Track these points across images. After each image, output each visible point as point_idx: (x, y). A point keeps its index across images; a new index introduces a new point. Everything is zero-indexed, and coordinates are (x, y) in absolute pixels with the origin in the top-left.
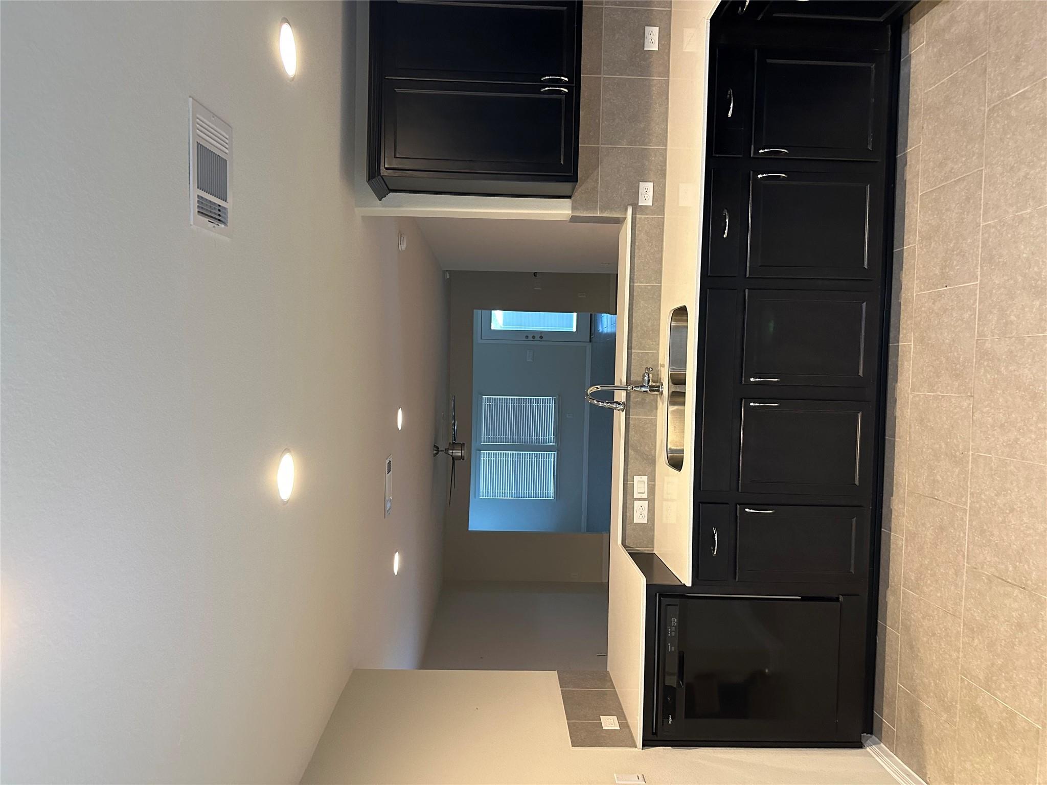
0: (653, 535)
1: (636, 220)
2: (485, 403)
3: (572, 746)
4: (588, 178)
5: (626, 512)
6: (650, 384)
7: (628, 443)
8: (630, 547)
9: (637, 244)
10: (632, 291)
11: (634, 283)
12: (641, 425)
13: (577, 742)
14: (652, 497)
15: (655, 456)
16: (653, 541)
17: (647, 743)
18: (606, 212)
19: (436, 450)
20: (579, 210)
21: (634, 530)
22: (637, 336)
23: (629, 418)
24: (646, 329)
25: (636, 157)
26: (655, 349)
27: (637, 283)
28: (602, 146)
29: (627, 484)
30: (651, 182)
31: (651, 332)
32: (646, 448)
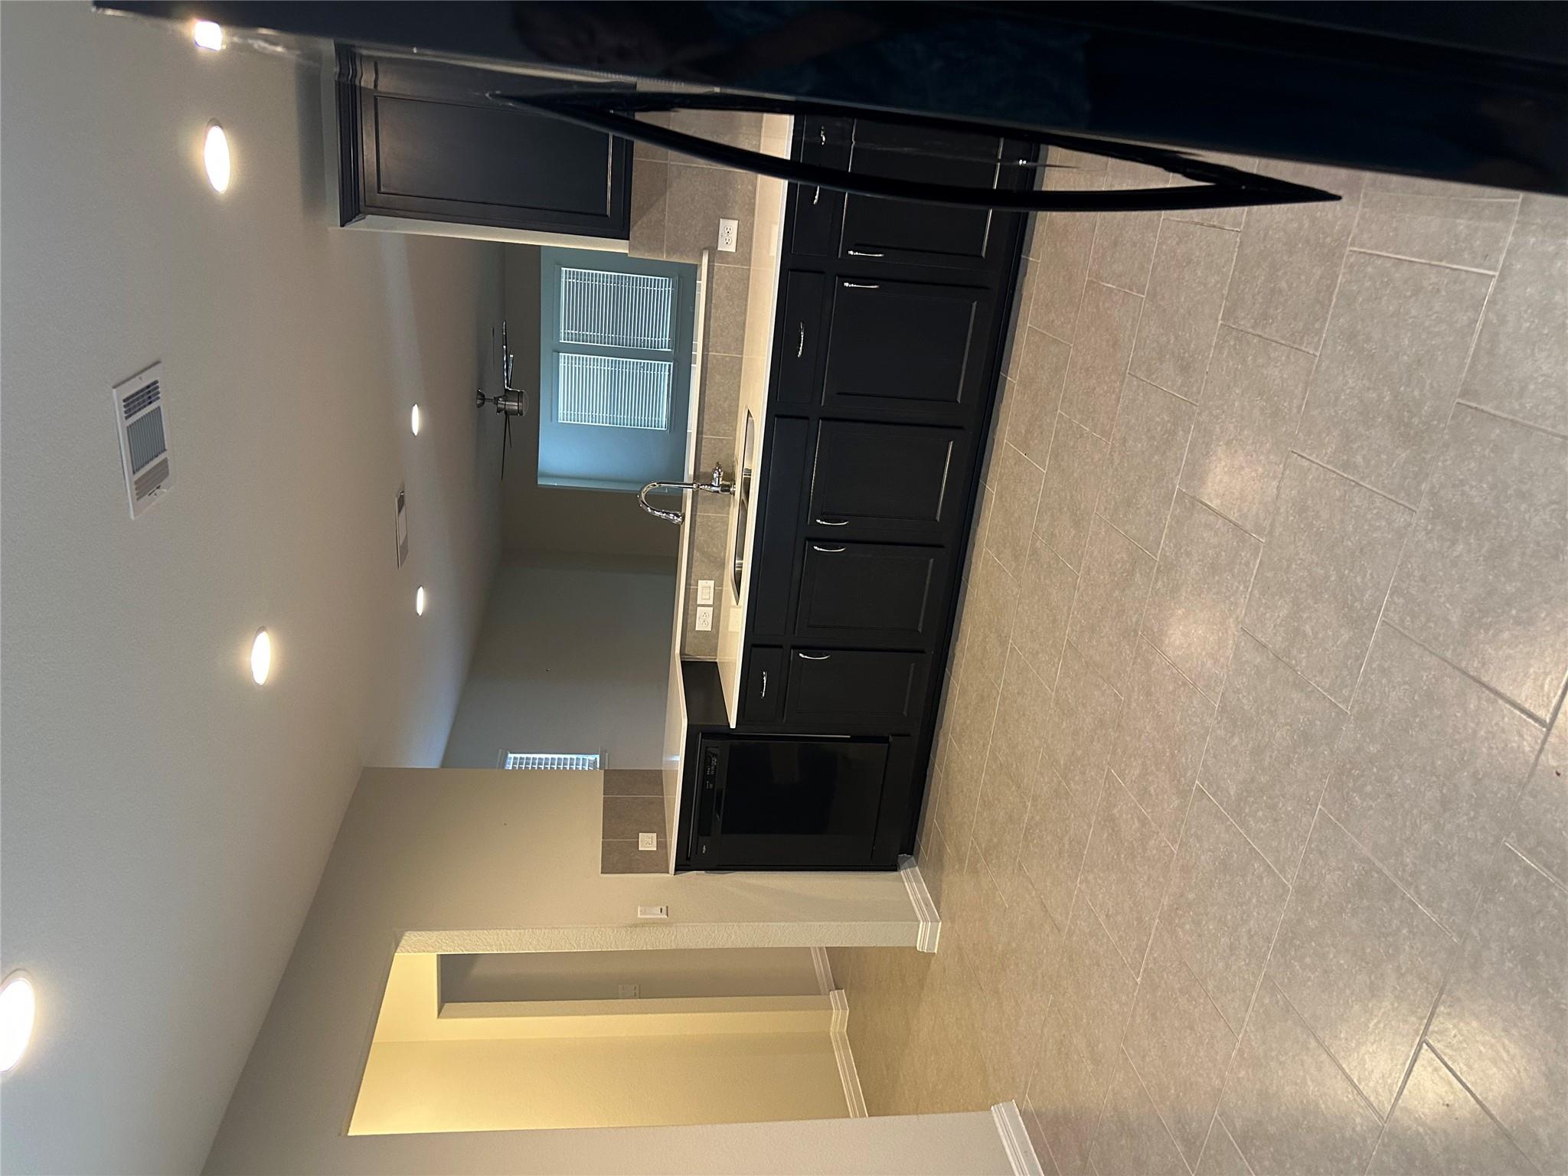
0: (717, 643)
1: (713, 270)
2: (566, 278)
3: (602, 873)
4: (652, 205)
5: (687, 619)
6: (720, 483)
7: (693, 543)
8: (689, 655)
9: (714, 302)
10: (705, 362)
11: (708, 351)
12: (710, 524)
13: (610, 866)
14: (718, 603)
15: (724, 559)
16: (716, 650)
17: (680, 868)
18: (675, 256)
19: (480, 399)
20: (638, 249)
21: (695, 637)
22: (710, 419)
23: (696, 515)
24: (721, 410)
25: (717, 184)
26: (731, 436)
27: (712, 351)
28: (672, 163)
29: (690, 589)
30: (734, 219)
31: (727, 415)
32: (715, 550)
